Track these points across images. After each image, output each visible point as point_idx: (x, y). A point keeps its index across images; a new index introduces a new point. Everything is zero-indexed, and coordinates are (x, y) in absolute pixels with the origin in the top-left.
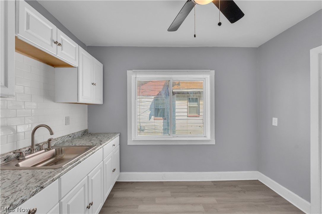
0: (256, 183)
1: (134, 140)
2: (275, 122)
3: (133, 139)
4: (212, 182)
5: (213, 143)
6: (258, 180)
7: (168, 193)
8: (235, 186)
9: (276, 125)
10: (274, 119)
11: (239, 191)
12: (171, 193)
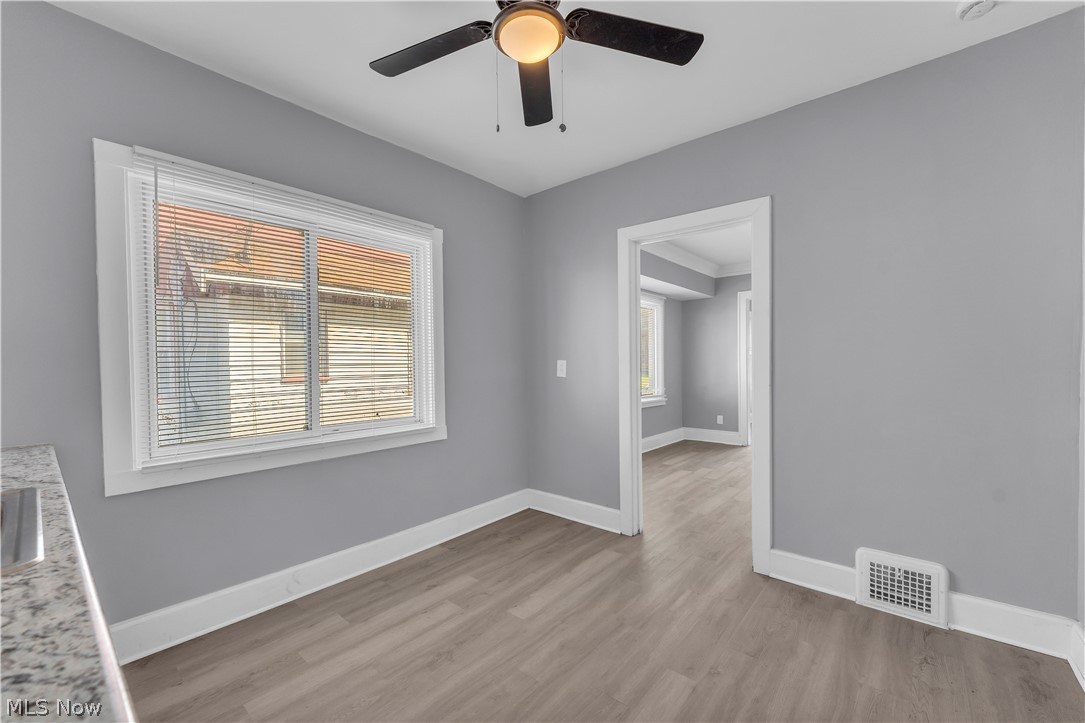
0: (529, 514)
1: (143, 468)
2: (561, 369)
3: (138, 466)
4: (442, 545)
5: (443, 435)
6: (529, 509)
7: (336, 621)
8: (496, 535)
9: (564, 376)
10: (559, 362)
11: (508, 541)
12: (342, 616)
